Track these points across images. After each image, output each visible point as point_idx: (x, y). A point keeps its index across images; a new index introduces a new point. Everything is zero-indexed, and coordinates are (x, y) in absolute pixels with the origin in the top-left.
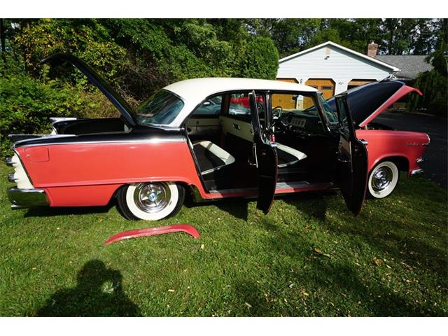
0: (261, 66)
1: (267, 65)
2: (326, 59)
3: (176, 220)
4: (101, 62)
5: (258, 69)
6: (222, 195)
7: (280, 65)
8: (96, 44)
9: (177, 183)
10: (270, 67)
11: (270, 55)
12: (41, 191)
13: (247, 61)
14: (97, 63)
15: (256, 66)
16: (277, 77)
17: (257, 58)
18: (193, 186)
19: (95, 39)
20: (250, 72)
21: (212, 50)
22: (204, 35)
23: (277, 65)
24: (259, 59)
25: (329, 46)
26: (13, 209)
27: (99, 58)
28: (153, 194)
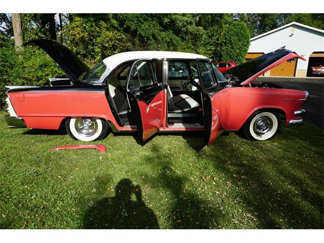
0: (235, 44)
1: (240, 43)
2: (291, 36)
3: (100, 142)
4: (109, 45)
5: (232, 46)
6: (132, 128)
7: (251, 43)
8: (107, 32)
9: (101, 119)
10: (243, 44)
11: (243, 35)
12: (21, 118)
13: (224, 41)
14: (107, 45)
15: (231, 44)
16: (248, 52)
17: (233, 37)
18: (109, 121)
19: (108, 29)
20: (227, 49)
21: (191, 34)
22: (185, 23)
23: (248, 43)
24: (234, 39)
25: (294, 26)
26: (10, 128)
27: (108, 42)
28: (86, 125)
